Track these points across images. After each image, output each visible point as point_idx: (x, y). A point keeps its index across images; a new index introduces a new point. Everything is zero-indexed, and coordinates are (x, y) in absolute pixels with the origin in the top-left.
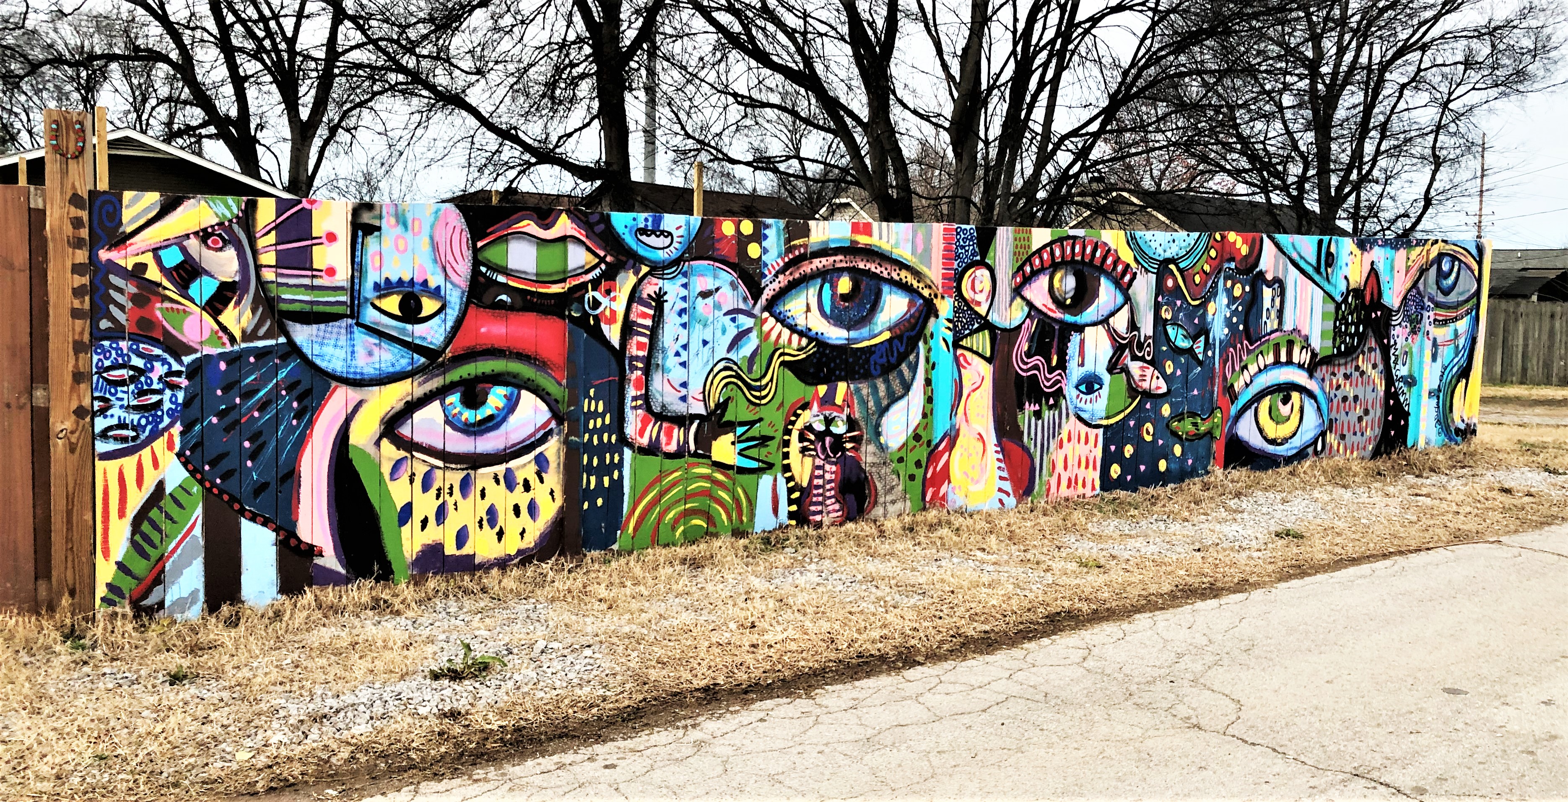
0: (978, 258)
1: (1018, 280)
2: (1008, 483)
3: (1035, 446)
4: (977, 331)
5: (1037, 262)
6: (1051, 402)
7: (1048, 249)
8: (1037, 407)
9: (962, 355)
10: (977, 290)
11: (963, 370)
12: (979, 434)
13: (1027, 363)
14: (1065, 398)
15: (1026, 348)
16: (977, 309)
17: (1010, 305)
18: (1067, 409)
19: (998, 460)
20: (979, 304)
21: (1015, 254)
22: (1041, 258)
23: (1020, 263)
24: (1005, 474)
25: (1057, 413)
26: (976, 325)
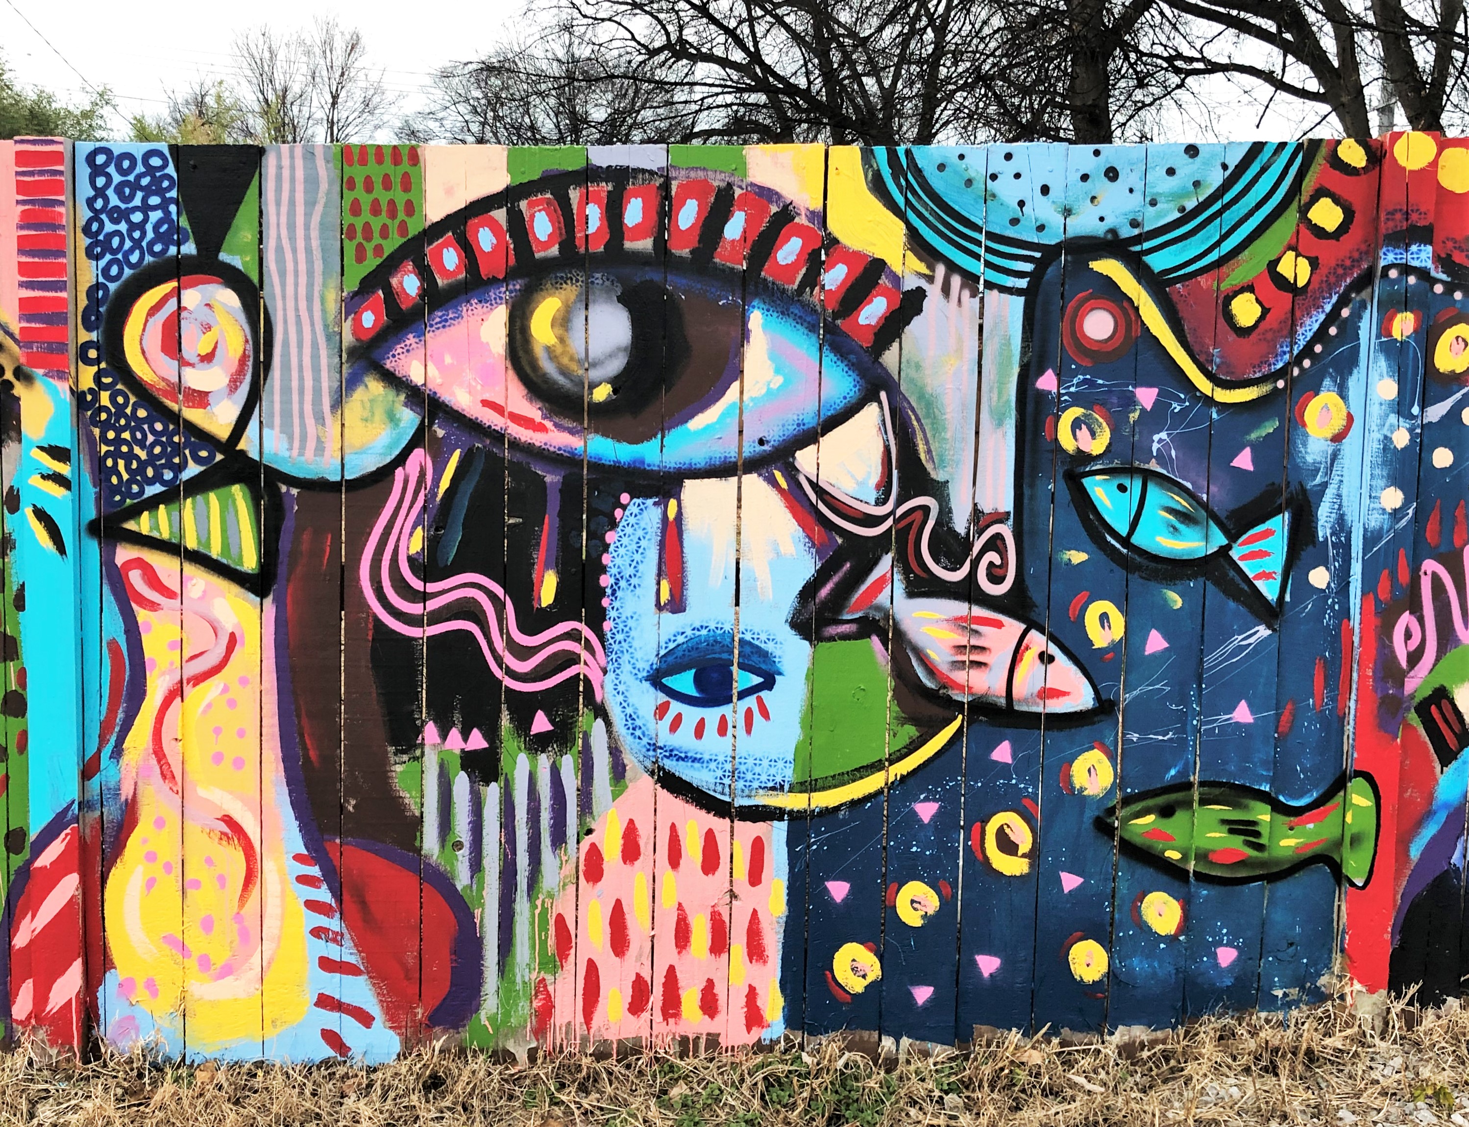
0: (189, 248)
1: (368, 319)
2: (362, 980)
3: (476, 865)
4: (197, 486)
5: (451, 258)
6: (541, 723)
7: (500, 215)
8: (477, 741)
9: (139, 563)
10: (188, 352)
11: (142, 615)
12: (228, 820)
13: (424, 597)
14: (601, 712)
15: (416, 543)
16: (192, 415)
17: (338, 404)
18: (615, 751)
19: (312, 905)
20: (201, 399)
21: (351, 233)
22: (467, 248)
23: (372, 263)
24: (348, 954)
25: (568, 764)
26: (193, 470)
